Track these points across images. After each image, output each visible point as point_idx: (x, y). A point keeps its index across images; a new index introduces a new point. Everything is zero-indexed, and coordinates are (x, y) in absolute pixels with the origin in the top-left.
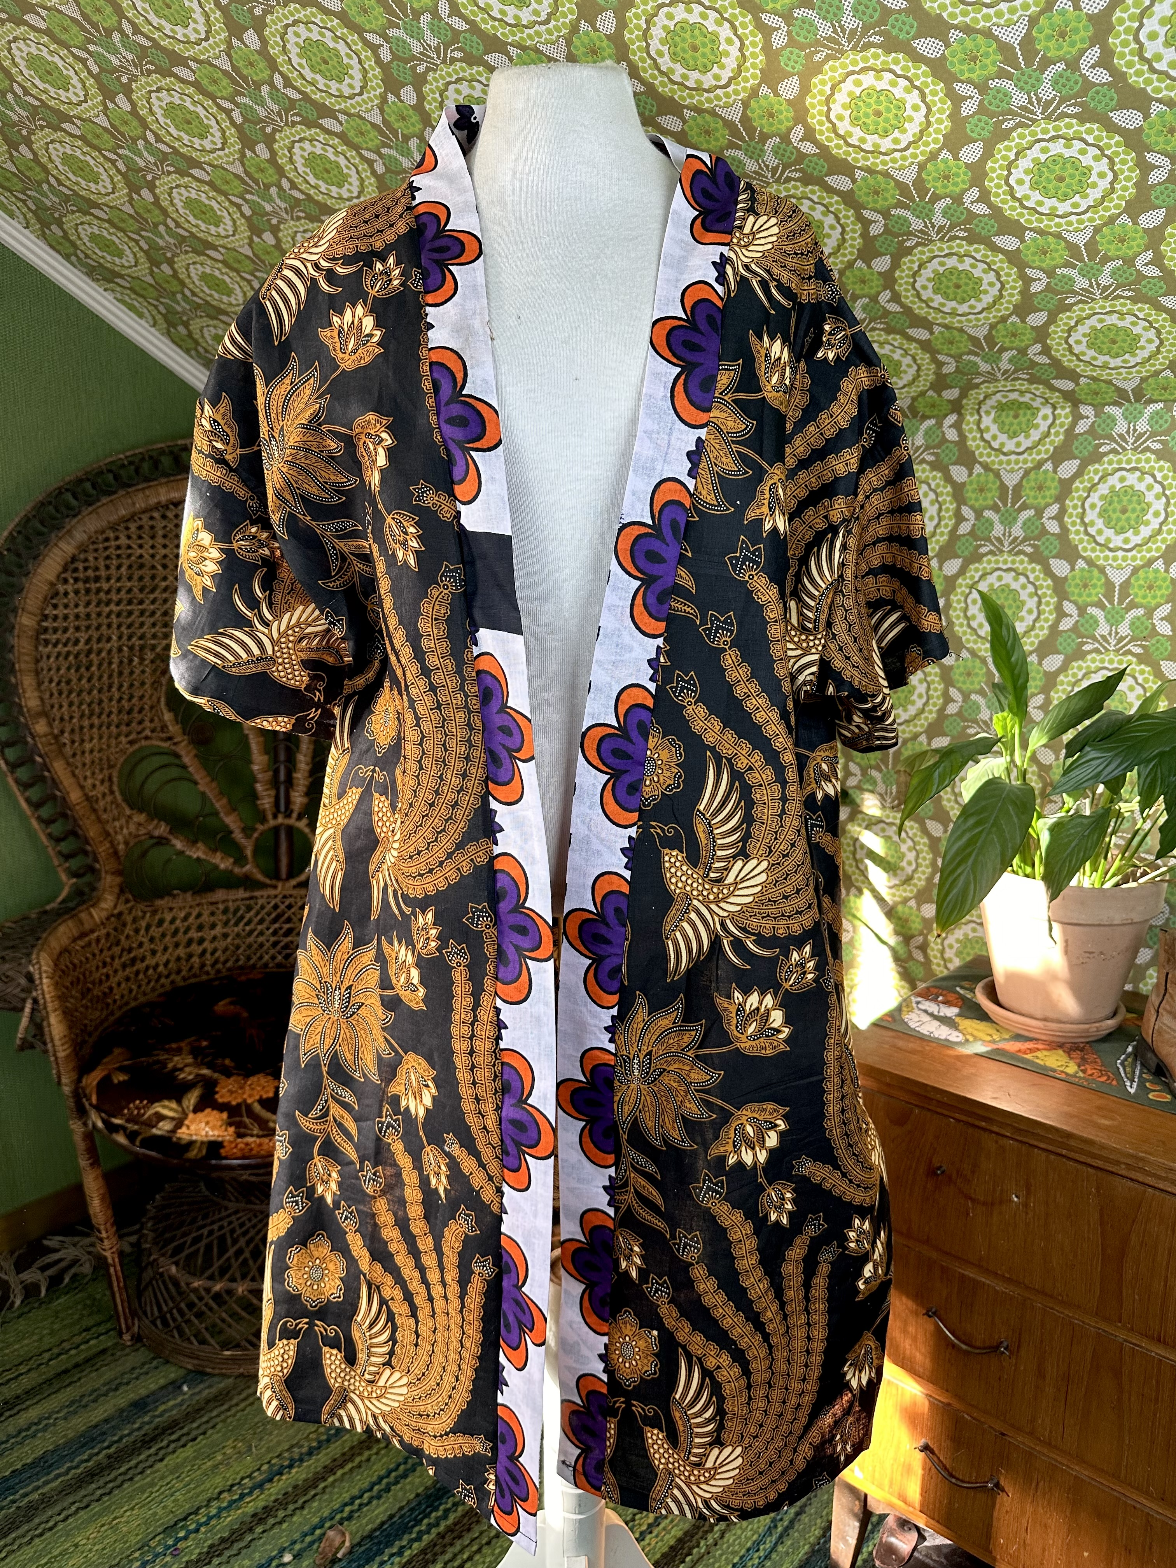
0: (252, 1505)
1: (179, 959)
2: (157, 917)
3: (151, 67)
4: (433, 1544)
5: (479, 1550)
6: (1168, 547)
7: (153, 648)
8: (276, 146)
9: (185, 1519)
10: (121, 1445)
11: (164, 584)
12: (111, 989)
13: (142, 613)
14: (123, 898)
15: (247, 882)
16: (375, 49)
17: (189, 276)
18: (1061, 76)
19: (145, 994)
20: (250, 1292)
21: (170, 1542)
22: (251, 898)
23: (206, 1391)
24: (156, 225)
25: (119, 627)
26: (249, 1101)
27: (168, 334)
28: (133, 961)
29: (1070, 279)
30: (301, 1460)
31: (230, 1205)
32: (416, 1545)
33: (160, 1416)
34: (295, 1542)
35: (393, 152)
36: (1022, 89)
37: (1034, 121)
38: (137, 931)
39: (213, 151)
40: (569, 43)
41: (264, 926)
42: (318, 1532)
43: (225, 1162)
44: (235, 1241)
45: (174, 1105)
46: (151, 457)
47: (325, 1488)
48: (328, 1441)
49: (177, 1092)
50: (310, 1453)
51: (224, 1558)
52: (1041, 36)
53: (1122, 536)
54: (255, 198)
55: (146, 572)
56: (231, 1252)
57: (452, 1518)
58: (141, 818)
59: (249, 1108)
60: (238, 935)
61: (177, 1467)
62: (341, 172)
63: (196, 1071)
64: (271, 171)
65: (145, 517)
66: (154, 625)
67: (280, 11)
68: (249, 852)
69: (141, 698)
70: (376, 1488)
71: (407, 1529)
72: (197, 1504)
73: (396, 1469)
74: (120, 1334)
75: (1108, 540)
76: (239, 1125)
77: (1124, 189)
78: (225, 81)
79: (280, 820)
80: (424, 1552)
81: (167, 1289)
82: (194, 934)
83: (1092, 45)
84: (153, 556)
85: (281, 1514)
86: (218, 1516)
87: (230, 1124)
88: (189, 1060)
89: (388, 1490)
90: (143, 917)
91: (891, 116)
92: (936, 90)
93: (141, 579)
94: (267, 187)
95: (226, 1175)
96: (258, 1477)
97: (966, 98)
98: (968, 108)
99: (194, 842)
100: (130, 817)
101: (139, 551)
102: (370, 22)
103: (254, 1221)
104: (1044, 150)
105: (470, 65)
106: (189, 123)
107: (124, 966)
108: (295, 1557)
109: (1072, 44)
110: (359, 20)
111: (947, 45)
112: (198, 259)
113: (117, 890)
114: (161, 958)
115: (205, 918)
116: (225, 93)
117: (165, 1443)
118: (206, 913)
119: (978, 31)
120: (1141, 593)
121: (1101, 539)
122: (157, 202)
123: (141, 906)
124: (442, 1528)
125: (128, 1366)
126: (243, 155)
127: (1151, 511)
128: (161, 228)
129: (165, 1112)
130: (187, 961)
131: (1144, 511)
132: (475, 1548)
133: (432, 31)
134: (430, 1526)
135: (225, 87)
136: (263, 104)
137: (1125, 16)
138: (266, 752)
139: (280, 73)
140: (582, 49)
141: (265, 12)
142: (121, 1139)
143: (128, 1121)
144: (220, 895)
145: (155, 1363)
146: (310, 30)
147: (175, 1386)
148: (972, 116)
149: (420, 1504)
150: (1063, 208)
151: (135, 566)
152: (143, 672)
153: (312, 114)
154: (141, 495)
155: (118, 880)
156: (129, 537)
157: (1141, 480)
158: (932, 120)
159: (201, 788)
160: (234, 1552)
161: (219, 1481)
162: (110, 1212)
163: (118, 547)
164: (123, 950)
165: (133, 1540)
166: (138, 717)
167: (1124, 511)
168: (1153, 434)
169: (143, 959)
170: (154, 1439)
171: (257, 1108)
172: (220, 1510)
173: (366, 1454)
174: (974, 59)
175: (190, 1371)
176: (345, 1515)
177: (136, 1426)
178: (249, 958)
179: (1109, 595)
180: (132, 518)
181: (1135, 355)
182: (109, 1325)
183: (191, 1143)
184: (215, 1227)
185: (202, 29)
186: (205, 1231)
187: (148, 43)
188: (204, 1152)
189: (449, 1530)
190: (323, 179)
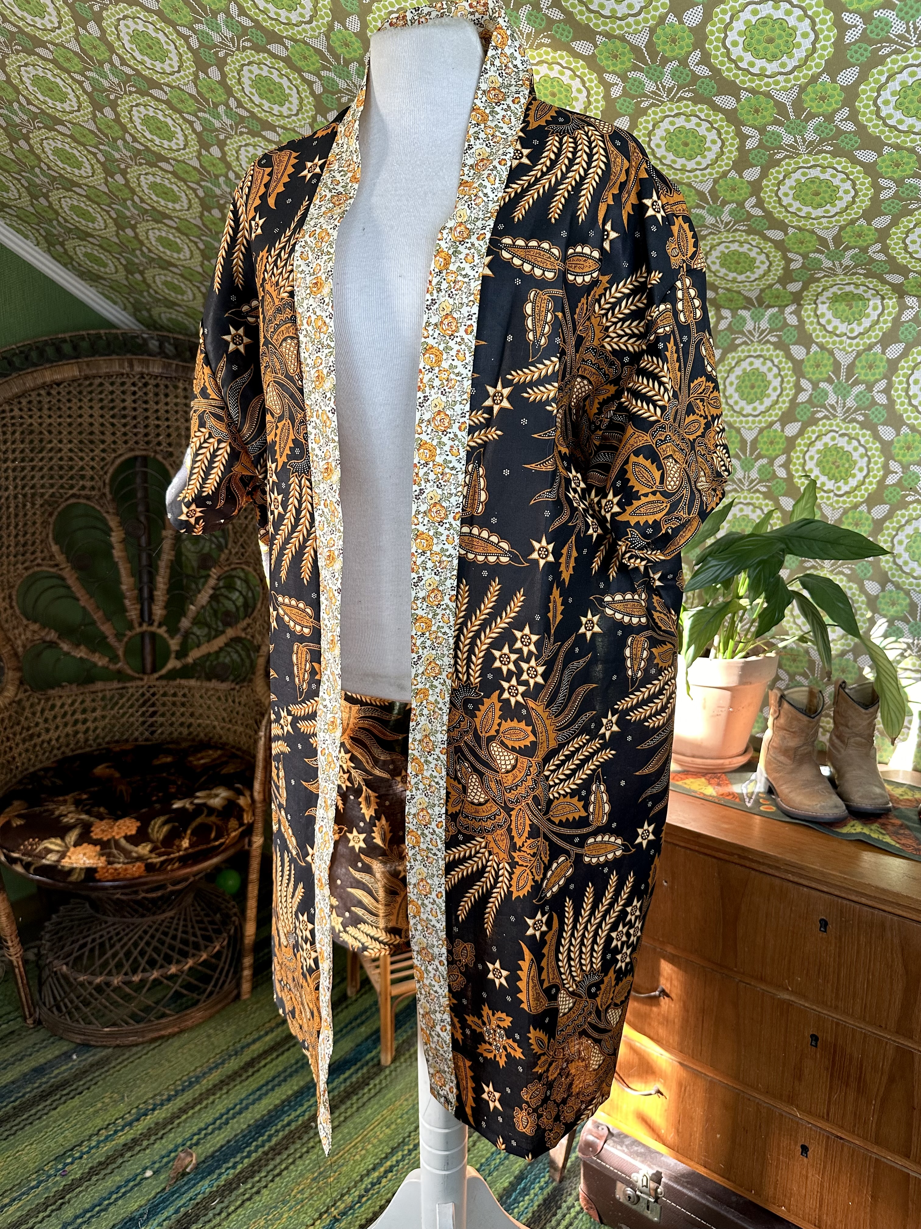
0: (122, 1139)
1: (67, 735)
2: (50, 703)
3: (20, 48)
4: (259, 1160)
5: (293, 1163)
6: (783, 413)
7: (42, 495)
8: (119, 109)
9: (72, 1150)
10: (24, 1099)
11: (49, 446)
12: (14, 758)
13: (33, 468)
14: (22, 689)
15: (120, 676)
16: (186, 38)
17: (61, 207)
18: (676, 70)
19: (41, 762)
20: (124, 983)
21: (60, 1166)
22: (123, 688)
23: (91, 1058)
24: (33, 168)
25: (15, 479)
26: (117, 837)
27: (49, 252)
28: (31, 736)
29: (702, 217)
30: (162, 1105)
31: (108, 919)
32: (246, 1161)
33: (55, 1077)
34: (154, 1163)
35: (207, 116)
36: (651, 79)
37: (662, 102)
38: (34, 714)
39: (71, 112)
40: (328, 38)
41: (134, 709)
42: (173, 1155)
43: (99, 884)
44: (112, 946)
45: (59, 841)
46: (37, 348)
47: (179, 1124)
48: (183, 1090)
49: (61, 832)
50: (169, 1100)
51: (101, 1176)
52: (659, 42)
53: (751, 406)
54: (107, 148)
55: (35, 437)
56: (109, 954)
57: (274, 1140)
58: (36, 627)
59: (117, 842)
60: (114, 717)
61: (67, 1113)
62: (169, 130)
63: (77, 816)
64: (117, 128)
65: (34, 394)
66: (42, 477)
67: (112, 9)
68: (120, 653)
69: (33, 534)
70: (218, 1122)
71: (240, 1150)
72: (82, 1139)
73: (233, 1108)
74: (25, 1019)
75: (742, 409)
76: (109, 855)
77: (731, 152)
78: (76, 60)
79: (145, 627)
80: (252, 1165)
81: (61, 986)
82: (79, 716)
83: (695, 49)
84: (40, 424)
85: (145, 1143)
86: (97, 1146)
87: (102, 855)
88: (72, 808)
89: (227, 1123)
90: (39, 703)
91: (562, 96)
92: (592, 78)
93: (31, 442)
94: (115, 140)
95: (101, 894)
96: (128, 1118)
97: (613, 85)
98: (616, 92)
99: (78, 645)
100: (26, 626)
101: (30, 421)
102: (180, 19)
103: (127, 930)
104: (672, 123)
105: (258, 52)
106: (51, 90)
107: (24, 741)
108: (154, 1173)
109: (681, 48)
110: (173, 17)
111: (596, 46)
112: (67, 194)
113: (17, 682)
114: (53, 735)
115: (88, 704)
116: (77, 68)
117: (58, 1097)
118: (88, 700)
119: (615, 37)
120: (765, 447)
121: (737, 408)
122: (31, 150)
123: (36, 695)
124: (266, 1148)
125: (31, 1042)
126: (95, 116)
127: (771, 387)
128: (37, 170)
129: (52, 847)
130: (75, 736)
131: (767, 387)
132: (290, 1160)
133: (227, 26)
134: (257, 1147)
135: (76, 65)
136: (106, 78)
137: (714, 29)
138: (133, 575)
139: (117, 54)
140: (338, 43)
141: (101, 9)
142: (19, 868)
143: (23, 855)
144: (99, 685)
145: (51, 1040)
146: (137, 24)
147: (67, 1056)
148: (619, 98)
149: (250, 1132)
150: (691, 165)
151: (26, 432)
152: (35, 514)
153: (144, 86)
154: (30, 377)
155: (18, 675)
156: (21, 410)
157: (764, 364)
158: (592, 100)
159: (82, 603)
160: (109, 1171)
161: (99, 1122)
162: (14, 927)
163: (13, 418)
164: (23, 728)
165: (31, 1166)
166: (31, 549)
167: (753, 387)
168: (771, 331)
169: (39, 735)
170: (50, 1094)
171: (123, 842)
172: (99, 1142)
173: (211, 1099)
174: (615, 57)
175: (79, 1044)
176: (194, 1141)
177: (36, 1085)
178: (122, 734)
179: (743, 449)
180: (23, 395)
181: (754, 273)
182: (16, 1014)
183: (72, 870)
184: (97, 936)
185: (55, 20)
186: (89, 939)
187: (15, 30)
188: (83, 876)
189: (272, 1149)
190: (156, 135)
